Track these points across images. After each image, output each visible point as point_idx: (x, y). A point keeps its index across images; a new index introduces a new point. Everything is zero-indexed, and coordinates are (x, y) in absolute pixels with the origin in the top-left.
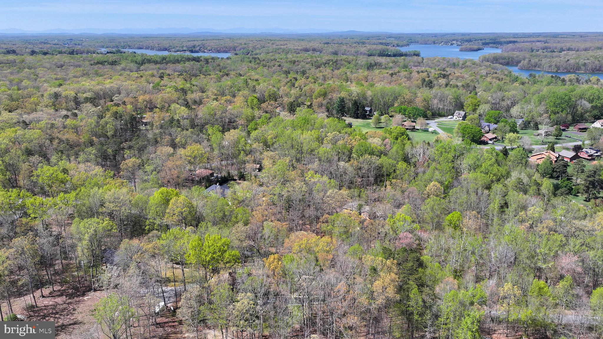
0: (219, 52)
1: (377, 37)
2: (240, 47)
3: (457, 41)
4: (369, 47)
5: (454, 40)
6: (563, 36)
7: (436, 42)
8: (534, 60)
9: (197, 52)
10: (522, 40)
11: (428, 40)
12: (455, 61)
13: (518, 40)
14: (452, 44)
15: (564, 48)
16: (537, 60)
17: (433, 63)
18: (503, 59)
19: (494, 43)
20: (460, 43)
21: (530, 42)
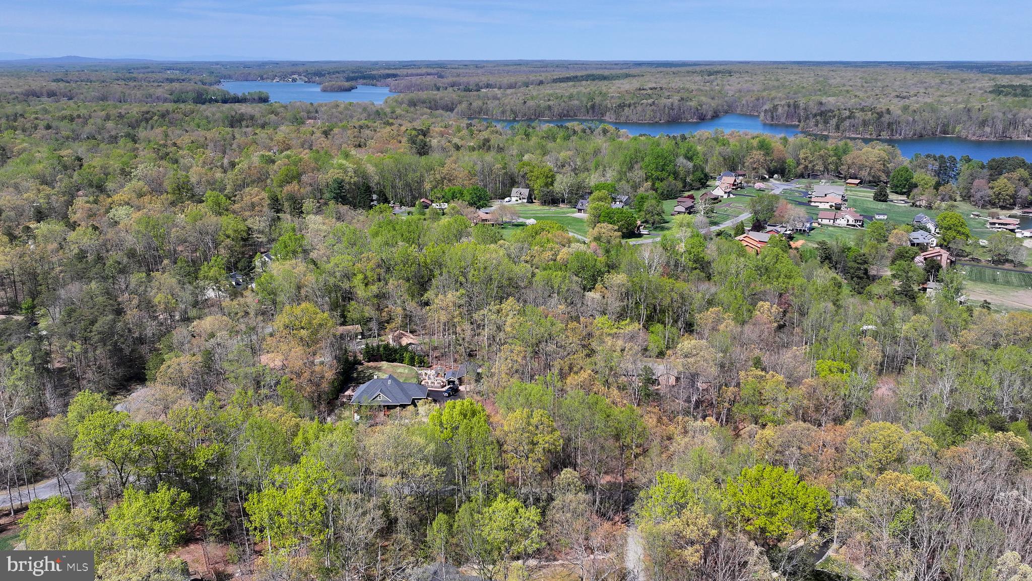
3: (300, 75)
4: (167, 86)
5: (293, 73)
6: (453, 66)
7: (265, 76)
8: (477, 104)
10: (405, 72)
11: (249, 74)
13: (398, 72)
14: (294, 80)
16: (480, 103)
19: (364, 78)
20: (307, 80)
21: (417, 75)
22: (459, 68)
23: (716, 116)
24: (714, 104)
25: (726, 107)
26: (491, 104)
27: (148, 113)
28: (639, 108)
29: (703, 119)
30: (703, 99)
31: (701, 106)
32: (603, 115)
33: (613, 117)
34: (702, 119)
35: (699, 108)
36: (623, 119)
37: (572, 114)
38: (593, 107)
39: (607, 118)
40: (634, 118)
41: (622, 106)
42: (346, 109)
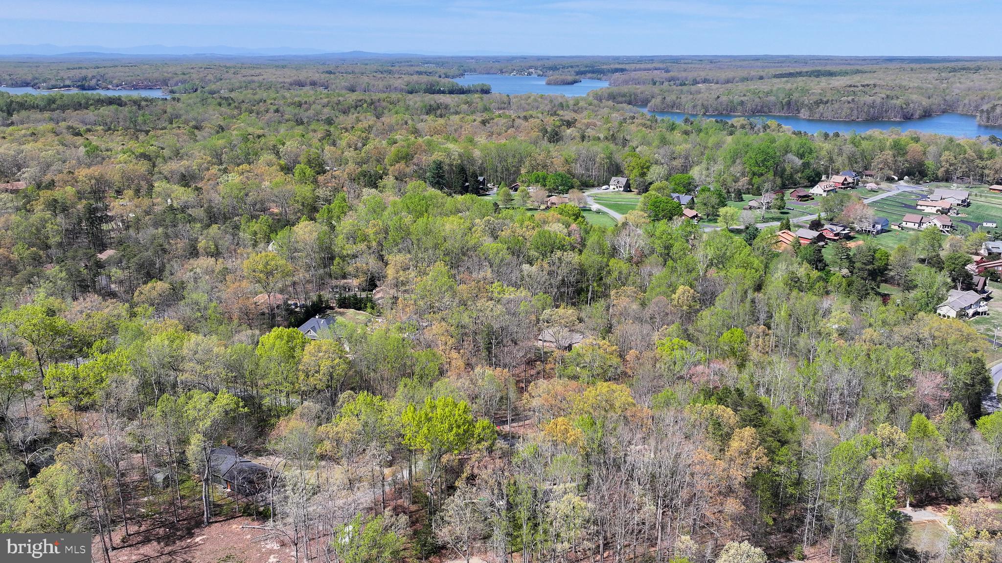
0: (136, 87)
1: (405, 62)
2: (176, 79)
3: (536, 69)
4: (406, 78)
5: (531, 67)
6: (686, 61)
7: (504, 70)
9: (93, 89)
10: (633, 66)
11: (492, 68)
12: (560, 100)
13: (627, 67)
14: (530, 74)
15: (698, 79)
16: (674, 98)
17: (529, 104)
18: (622, 97)
19: (593, 72)
20: (541, 73)
21: (645, 70)
22: (691, 63)
23: (927, 115)
24: (925, 102)
25: (943, 107)
26: (684, 99)
27: (360, 101)
28: (836, 106)
29: (909, 119)
30: (914, 97)
31: (908, 104)
32: (798, 111)
33: (808, 113)
34: (907, 118)
35: (904, 106)
36: (817, 116)
37: (766, 109)
38: (789, 103)
39: (801, 115)
40: (829, 115)
41: (818, 103)
42: (535, 100)
